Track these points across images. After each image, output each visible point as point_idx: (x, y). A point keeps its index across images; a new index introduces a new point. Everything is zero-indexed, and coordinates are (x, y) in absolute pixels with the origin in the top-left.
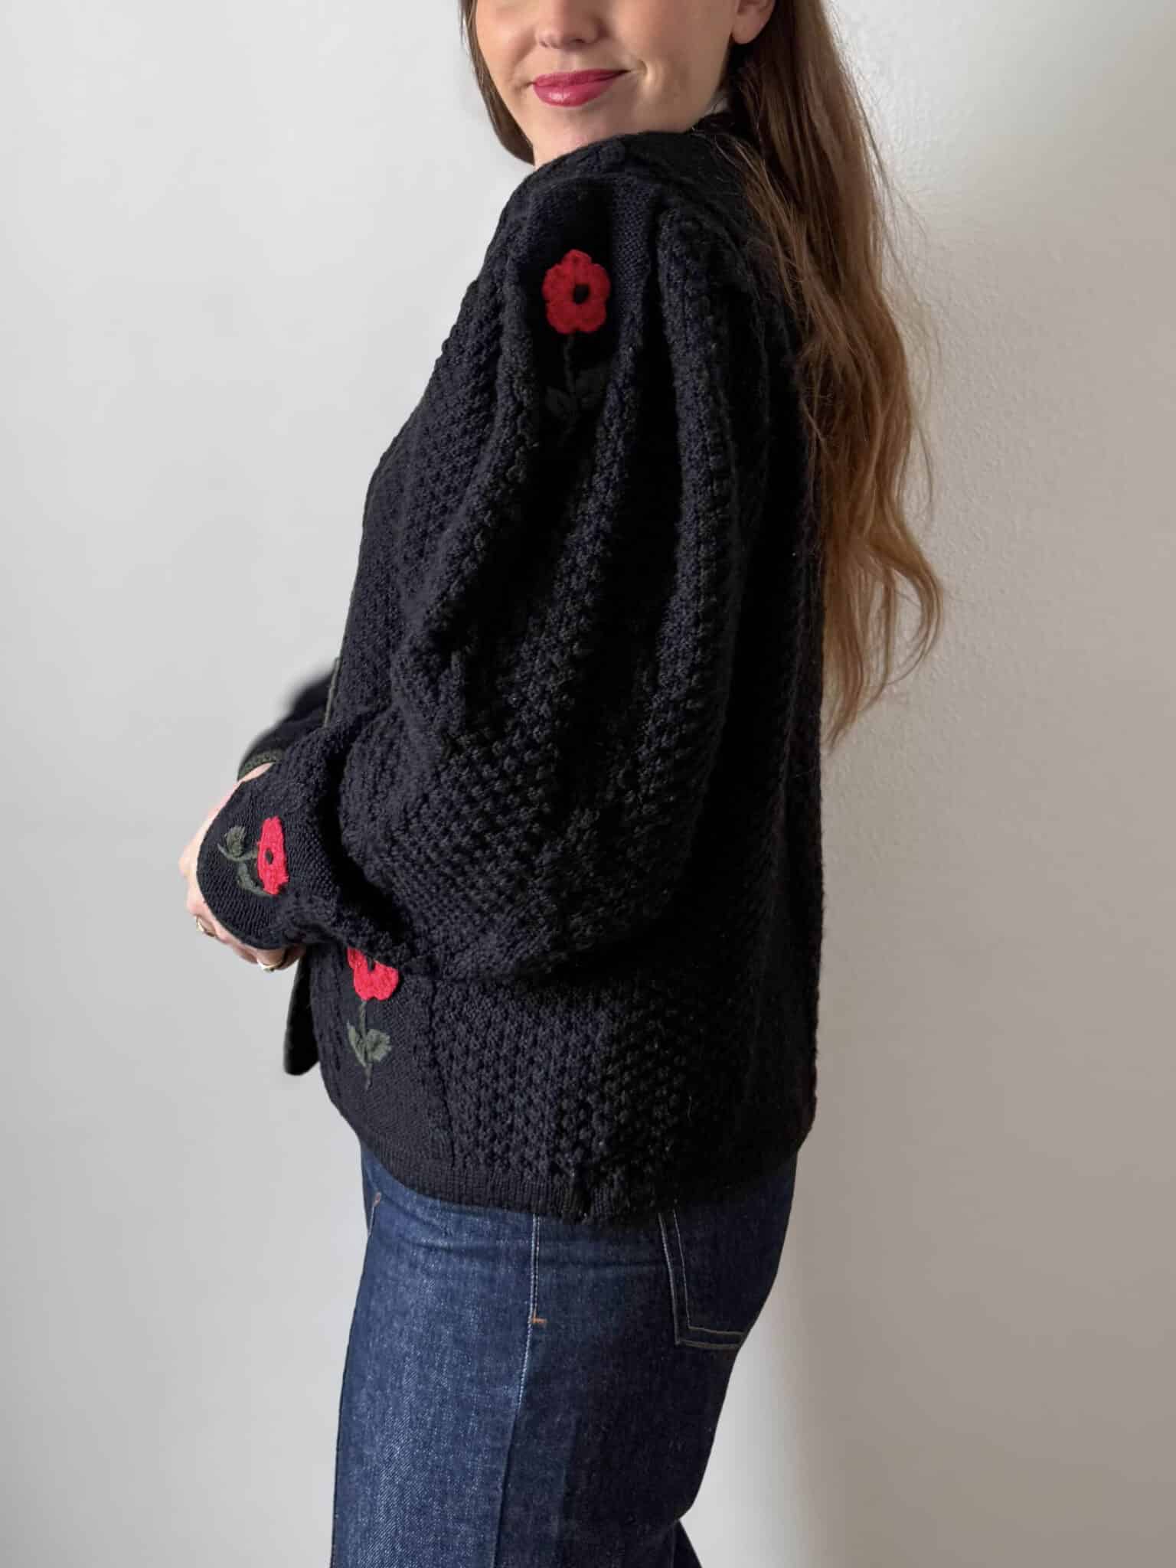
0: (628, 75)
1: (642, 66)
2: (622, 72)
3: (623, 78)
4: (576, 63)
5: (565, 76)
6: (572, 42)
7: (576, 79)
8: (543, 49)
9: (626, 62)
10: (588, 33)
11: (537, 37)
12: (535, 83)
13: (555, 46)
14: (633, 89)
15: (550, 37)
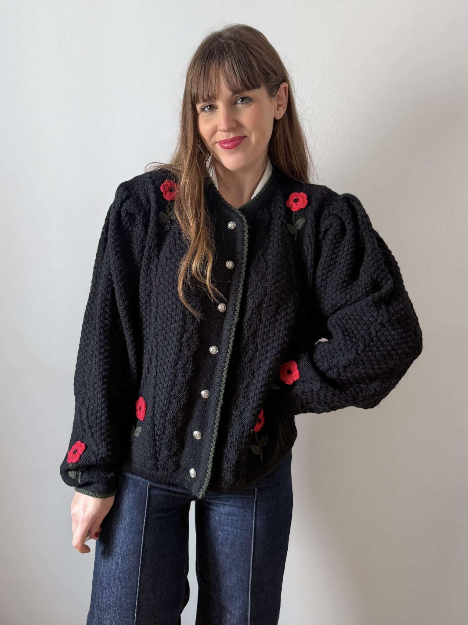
0: (247, 137)
1: (251, 133)
2: (245, 136)
3: (246, 138)
4: (232, 136)
5: (229, 139)
6: (230, 130)
7: (232, 140)
8: (221, 132)
9: (246, 133)
10: (235, 126)
11: (219, 128)
12: (219, 142)
13: (225, 132)
14: (249, 141)
15: (223, 129)
